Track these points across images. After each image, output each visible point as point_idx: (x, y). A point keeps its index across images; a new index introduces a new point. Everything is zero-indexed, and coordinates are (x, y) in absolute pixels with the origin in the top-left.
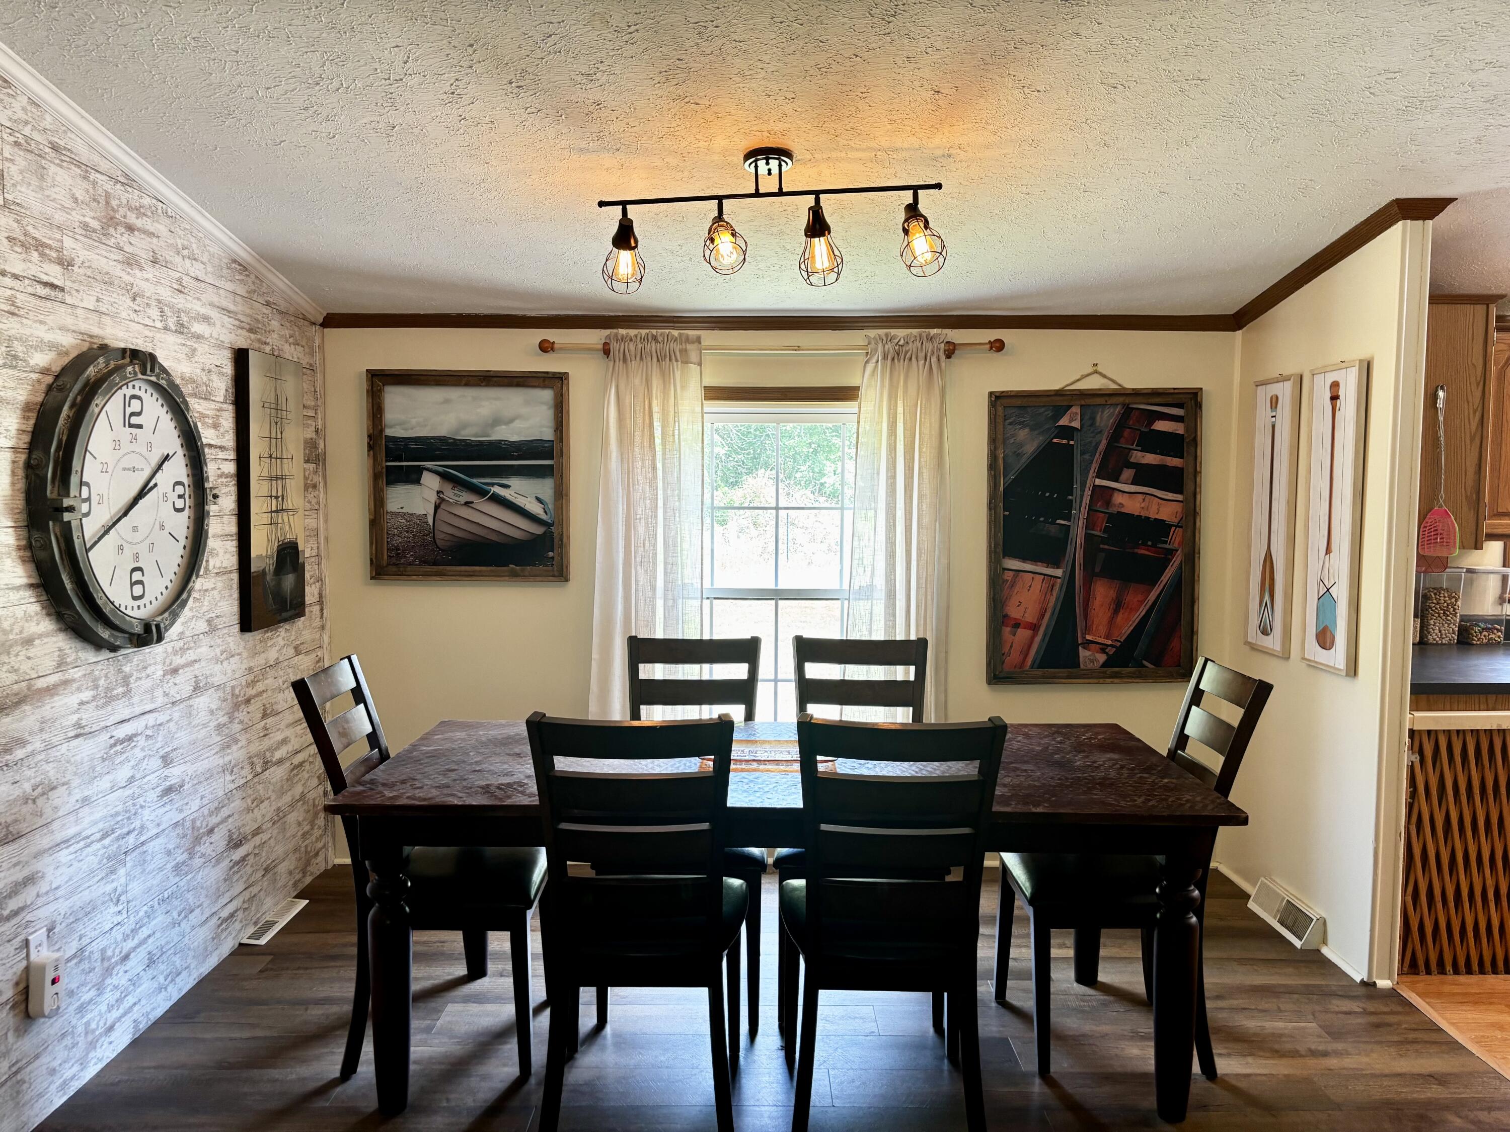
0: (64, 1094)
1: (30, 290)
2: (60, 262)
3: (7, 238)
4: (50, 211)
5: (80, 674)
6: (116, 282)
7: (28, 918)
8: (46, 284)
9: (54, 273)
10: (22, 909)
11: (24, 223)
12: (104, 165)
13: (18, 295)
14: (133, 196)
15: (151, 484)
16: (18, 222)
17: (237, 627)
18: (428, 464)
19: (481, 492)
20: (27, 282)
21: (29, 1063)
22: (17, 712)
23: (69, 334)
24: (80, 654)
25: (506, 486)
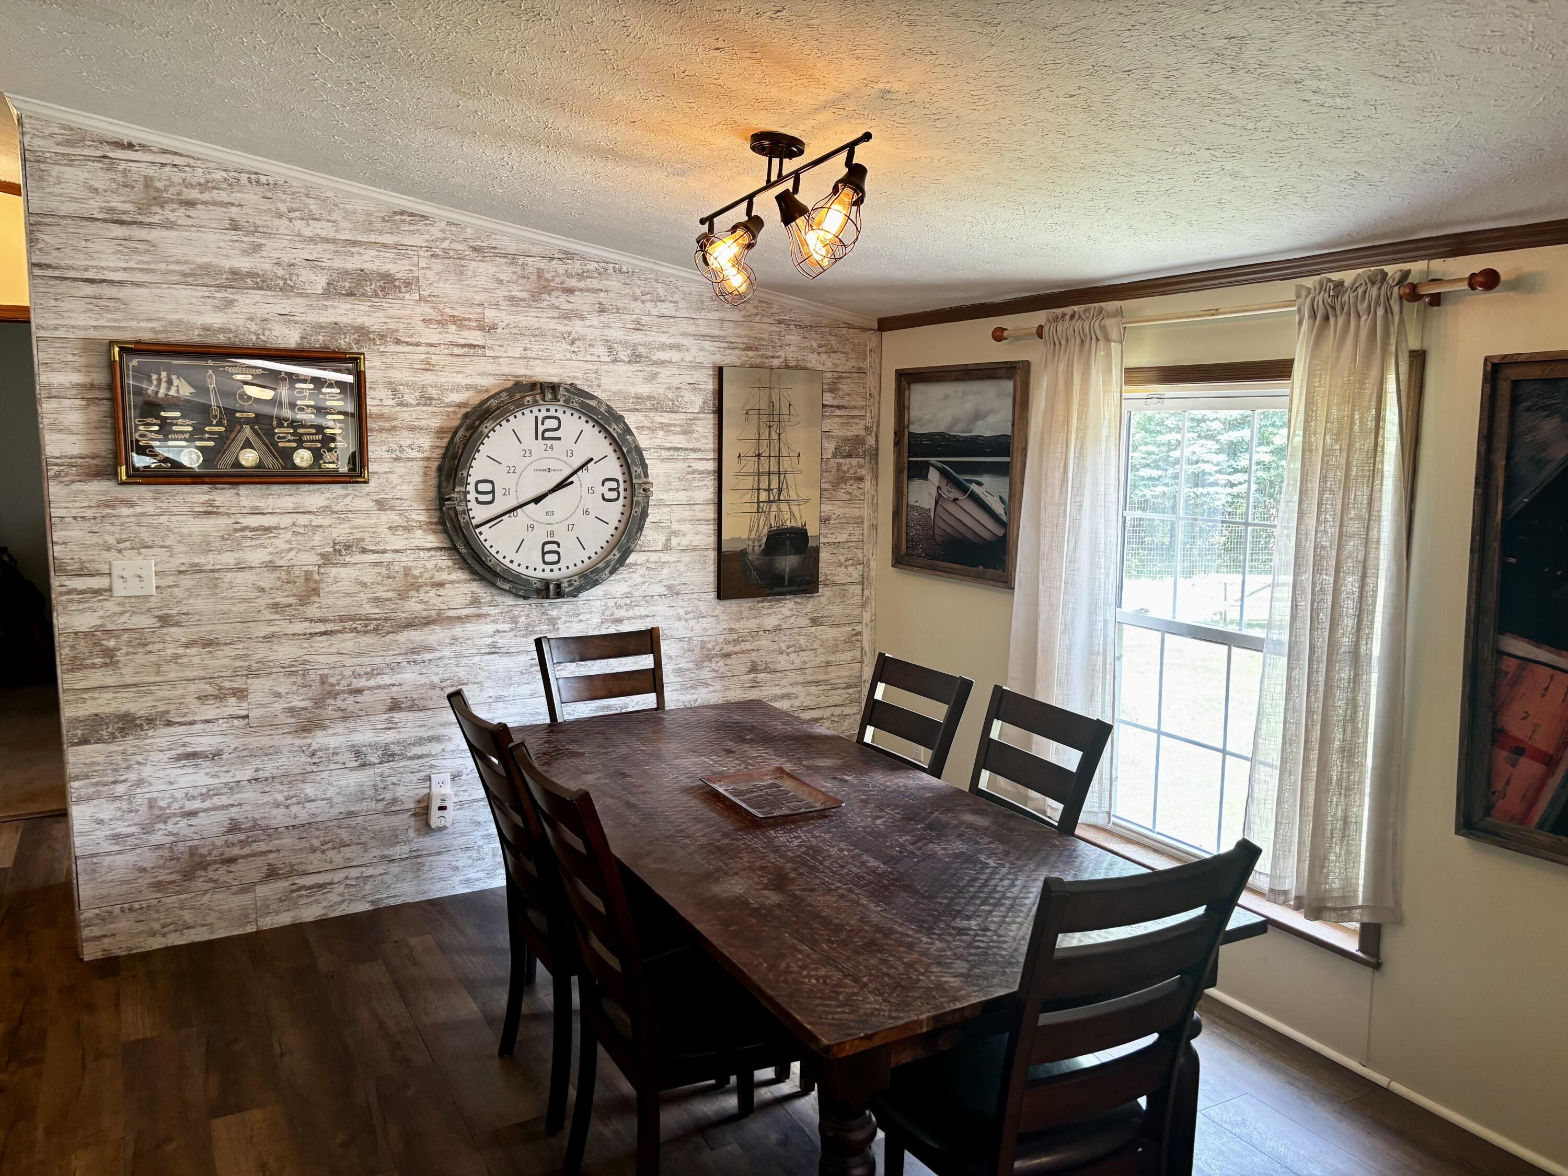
0: (468, 887)
1: (446, 351)
2: (481, 328)
3: (423, 320)
4: (469, 295)
5: (496, 611)
6: (549, 333)
7: (432, 762)
8: (463, 346)
9: (476, 337)
10: (427, 756)
11: (441, 308)
12: (534, 250)
13: (433, 357)
14: (577, 266)
15: (570, 480)
16: (434, 308)
17: (713, 595)
18: (933, 460)
19: (963, 489)
20: (442, 347)
21: (429, 855)
22: (426, 629)
23: (490, 377)
24: (496, 598)
25: (980, 484)
